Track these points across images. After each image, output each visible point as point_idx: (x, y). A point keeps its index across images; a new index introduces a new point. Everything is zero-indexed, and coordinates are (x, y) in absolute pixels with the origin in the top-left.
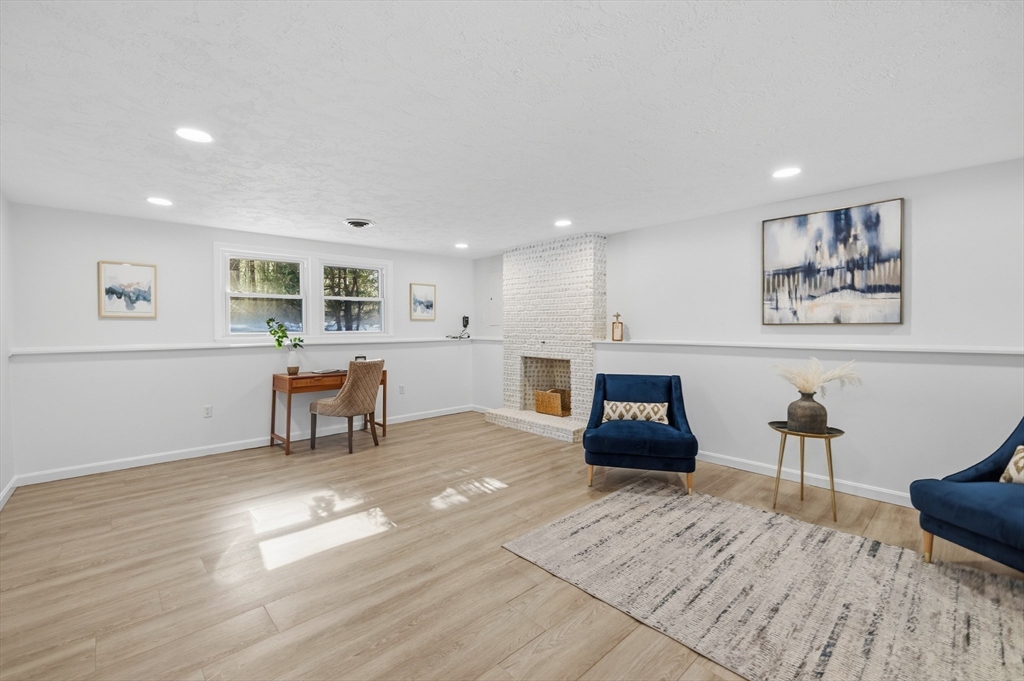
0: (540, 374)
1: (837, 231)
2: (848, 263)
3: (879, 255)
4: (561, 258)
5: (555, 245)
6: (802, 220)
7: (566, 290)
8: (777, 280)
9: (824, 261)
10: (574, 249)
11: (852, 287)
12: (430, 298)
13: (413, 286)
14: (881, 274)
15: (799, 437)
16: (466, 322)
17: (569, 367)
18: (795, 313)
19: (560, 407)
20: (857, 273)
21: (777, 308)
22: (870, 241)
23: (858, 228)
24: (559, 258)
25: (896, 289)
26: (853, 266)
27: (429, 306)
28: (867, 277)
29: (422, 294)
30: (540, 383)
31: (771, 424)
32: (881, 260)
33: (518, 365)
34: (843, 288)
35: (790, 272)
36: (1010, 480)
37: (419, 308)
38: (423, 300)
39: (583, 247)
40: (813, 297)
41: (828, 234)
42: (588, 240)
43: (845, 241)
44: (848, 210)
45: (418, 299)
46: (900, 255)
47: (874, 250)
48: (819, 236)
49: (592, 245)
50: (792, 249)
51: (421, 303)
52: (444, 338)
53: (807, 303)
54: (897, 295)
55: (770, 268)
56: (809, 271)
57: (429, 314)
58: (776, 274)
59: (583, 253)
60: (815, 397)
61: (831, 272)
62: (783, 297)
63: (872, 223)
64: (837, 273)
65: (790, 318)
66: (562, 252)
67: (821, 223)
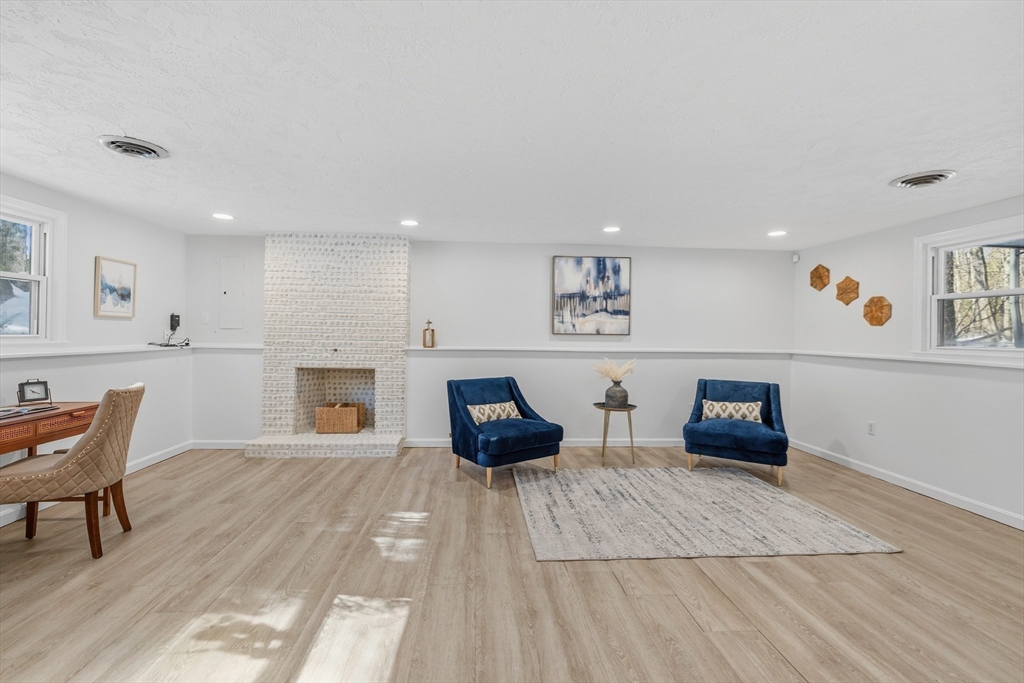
0: (312, 387)
1: (599, 272)
2: (604, 293)
3: (619, 291)
4: (364, 255)
5: (356, 241)
6: (579, 261)
7: (371, 292)
8: (561, 302)
9: (593, 292)
10: (382, 249)
11: (606, 310)
12: (127, 283)
13: (103, 264)
14: (620, 303)
15: (604, 411)
16: (175, 322)
17: (373, 377)
18: (574, 326)
19: (355, 422)
20: (609, 301)
21: (563, 322)
22: (615, 282)
23: (609, 273)
24: (360, 256)
25: (627, 313)
26: (607, 296)
27: (125, 296)
28: (613, 304)
29: (114, 275)
30: (311, 399)
31: (596, 404)
32: (621, 295)
33: (291, 379)
34: (601, 310)
35: (571, 296)
36: (707, 418)
37: (110, 298)
38: (116, 286)
39: (395, 249)
40: (584, 315)
41: (594, 273)
42: (402, 243)
43: (603, 279)
44: (604, 258)
45: (110, 283)
46: (629, 293)
47: (617, 287)
48: (589, 274)
49: (406, 249)
50: (573, 279)
51: (113, 290)
52: (144, 347)
53: (581, 319)
54: (627, 317)
55: (559, 292)
56: (583, 297)
57: (124, 308)
58: (562, 296)
59: (395, 255)
60: (621, 384)
61: (595, 299)
62: (567, 314)
63: (617, 271)
64: (598, 300)
65: (570, 329)
66: (365, 249)
67: (589, 264)
